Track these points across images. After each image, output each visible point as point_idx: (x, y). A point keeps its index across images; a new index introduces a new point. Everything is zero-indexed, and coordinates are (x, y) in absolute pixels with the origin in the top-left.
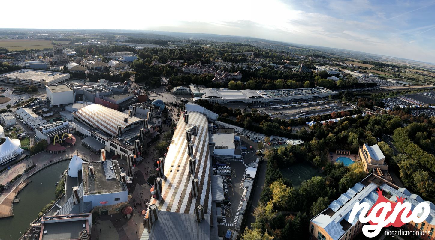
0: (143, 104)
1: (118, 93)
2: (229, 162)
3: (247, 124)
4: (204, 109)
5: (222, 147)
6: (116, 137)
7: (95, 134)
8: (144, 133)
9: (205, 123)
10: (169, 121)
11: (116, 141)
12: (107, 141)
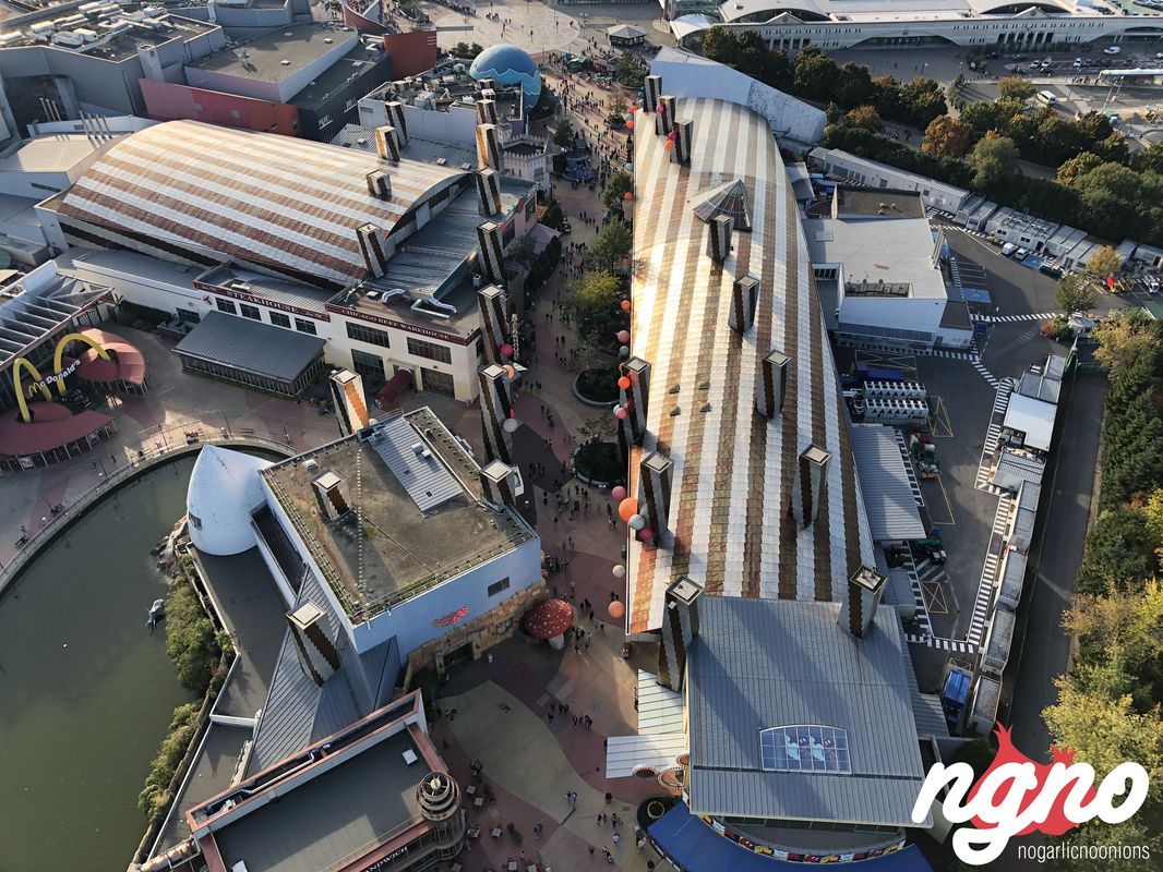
0: (425, 80)
1: (269, 37)
2: (910, 362)
3: (988, 168)
4: (752, 85)
5: (880, 291)
6: (361, 286)
7: (246, 295)
8: (501, 243)
9: (771, 163)
10: (583, 162)
11: (372, 308)
12: (326, 319)
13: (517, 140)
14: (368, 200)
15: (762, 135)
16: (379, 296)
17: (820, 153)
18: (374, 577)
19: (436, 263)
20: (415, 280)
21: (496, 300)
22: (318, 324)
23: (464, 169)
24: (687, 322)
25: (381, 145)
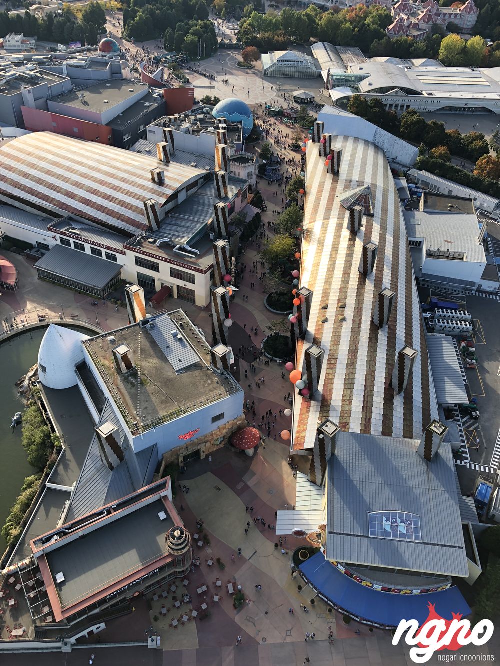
0: (187, 116)
1: (97, 86)
2: (462, 298)
4: (377, 131)
5: (448, 256)
6: (145, 235)
7: (78, 237)
8: (227, 215)
9: (386, 177)
10: (276, 169)
11: (150, 249)
12: (124, 253)
13: (238, 155)
14: (151, 185)
15: (381, 160)
16: (155, 242)
17: (414, 172)
18: (146, 408)
19: (189, 224)
20: (177, 234)
21: (223, 248)
22: (119, 256)
23: (207, 170)
24: (334, 268)
25: (160, 153)
